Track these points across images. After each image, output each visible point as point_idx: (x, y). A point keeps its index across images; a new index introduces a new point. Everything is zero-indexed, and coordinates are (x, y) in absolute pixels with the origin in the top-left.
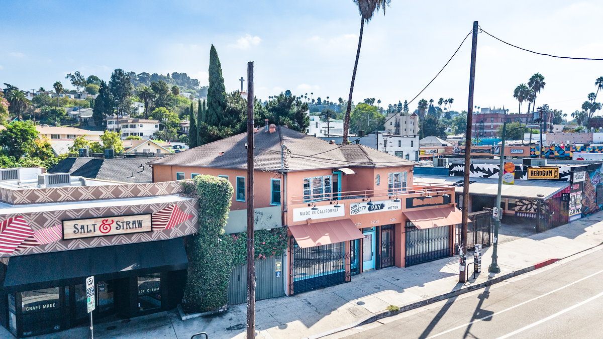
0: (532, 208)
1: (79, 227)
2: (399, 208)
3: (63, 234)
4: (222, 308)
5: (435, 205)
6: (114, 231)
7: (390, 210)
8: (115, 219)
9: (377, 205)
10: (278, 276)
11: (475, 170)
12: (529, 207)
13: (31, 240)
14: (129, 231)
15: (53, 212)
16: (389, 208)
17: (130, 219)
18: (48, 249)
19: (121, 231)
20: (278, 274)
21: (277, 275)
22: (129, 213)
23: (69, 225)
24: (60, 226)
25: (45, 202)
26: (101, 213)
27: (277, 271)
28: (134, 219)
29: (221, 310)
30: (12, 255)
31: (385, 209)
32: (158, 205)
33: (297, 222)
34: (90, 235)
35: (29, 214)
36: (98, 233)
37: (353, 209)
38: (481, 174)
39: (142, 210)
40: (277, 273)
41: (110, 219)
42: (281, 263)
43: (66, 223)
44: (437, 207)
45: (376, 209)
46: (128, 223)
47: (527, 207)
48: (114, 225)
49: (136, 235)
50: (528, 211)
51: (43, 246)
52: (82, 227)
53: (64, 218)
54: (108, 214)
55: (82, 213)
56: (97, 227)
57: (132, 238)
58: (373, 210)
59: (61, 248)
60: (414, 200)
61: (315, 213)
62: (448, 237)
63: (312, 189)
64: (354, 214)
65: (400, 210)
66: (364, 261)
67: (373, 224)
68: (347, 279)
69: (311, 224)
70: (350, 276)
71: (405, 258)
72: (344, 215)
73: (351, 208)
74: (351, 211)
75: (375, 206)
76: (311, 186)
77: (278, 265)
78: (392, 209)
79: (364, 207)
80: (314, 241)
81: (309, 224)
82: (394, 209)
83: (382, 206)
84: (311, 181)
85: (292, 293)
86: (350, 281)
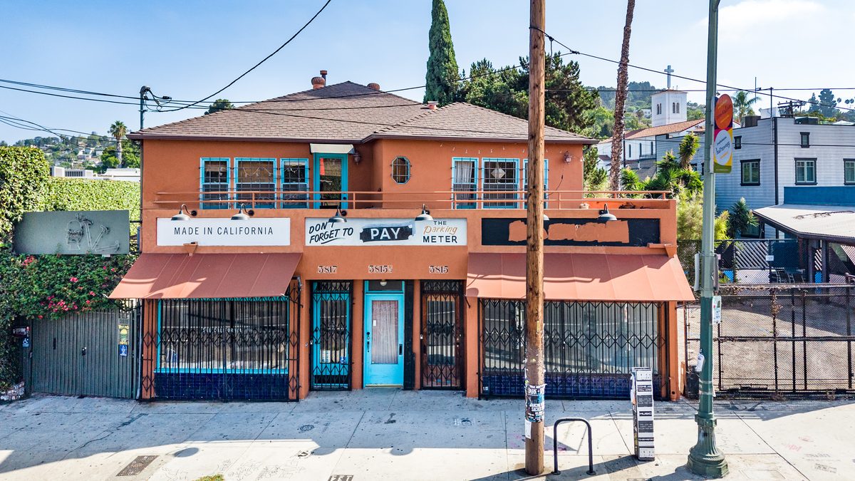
2: (462, 241)
4: (6, 394)
5: (595, 243)
7: (430, 244)
9: (389, 229)
10: (123, 354)
16: (426, 239)
20: (123, 350)
21: (120, 352)
27: (122, 343)
31: (414, 241)
33: (164, 247)
37: (315, 233)
40: (120, 347)
42: (128, 327)
44: (601, 250)
45: (385, 239)
58: (377, 238)
60: (511, 225)
61: (210, 231)
62: (656, 341)
63: (232, 184)
64: (319, 244)
65: (465, 247)
66: (375, 362)
67: (373, 272)
68: (291, 395)
69: (196, 255)
70: (298, 387)
71: (479, 373)
72: (288, 243)
73: (308, 230)
74: (308, 236)
75: (381, 229)
76: (229, 175)
77: (124, 332)
78: (438, 243)
79: (349, 231)
80: (152, 290)
81: (191, 255)
82: (444, 243)
83: (405, 233)
84: (229, 165)
85: (147, 396)
86: (297, 400)
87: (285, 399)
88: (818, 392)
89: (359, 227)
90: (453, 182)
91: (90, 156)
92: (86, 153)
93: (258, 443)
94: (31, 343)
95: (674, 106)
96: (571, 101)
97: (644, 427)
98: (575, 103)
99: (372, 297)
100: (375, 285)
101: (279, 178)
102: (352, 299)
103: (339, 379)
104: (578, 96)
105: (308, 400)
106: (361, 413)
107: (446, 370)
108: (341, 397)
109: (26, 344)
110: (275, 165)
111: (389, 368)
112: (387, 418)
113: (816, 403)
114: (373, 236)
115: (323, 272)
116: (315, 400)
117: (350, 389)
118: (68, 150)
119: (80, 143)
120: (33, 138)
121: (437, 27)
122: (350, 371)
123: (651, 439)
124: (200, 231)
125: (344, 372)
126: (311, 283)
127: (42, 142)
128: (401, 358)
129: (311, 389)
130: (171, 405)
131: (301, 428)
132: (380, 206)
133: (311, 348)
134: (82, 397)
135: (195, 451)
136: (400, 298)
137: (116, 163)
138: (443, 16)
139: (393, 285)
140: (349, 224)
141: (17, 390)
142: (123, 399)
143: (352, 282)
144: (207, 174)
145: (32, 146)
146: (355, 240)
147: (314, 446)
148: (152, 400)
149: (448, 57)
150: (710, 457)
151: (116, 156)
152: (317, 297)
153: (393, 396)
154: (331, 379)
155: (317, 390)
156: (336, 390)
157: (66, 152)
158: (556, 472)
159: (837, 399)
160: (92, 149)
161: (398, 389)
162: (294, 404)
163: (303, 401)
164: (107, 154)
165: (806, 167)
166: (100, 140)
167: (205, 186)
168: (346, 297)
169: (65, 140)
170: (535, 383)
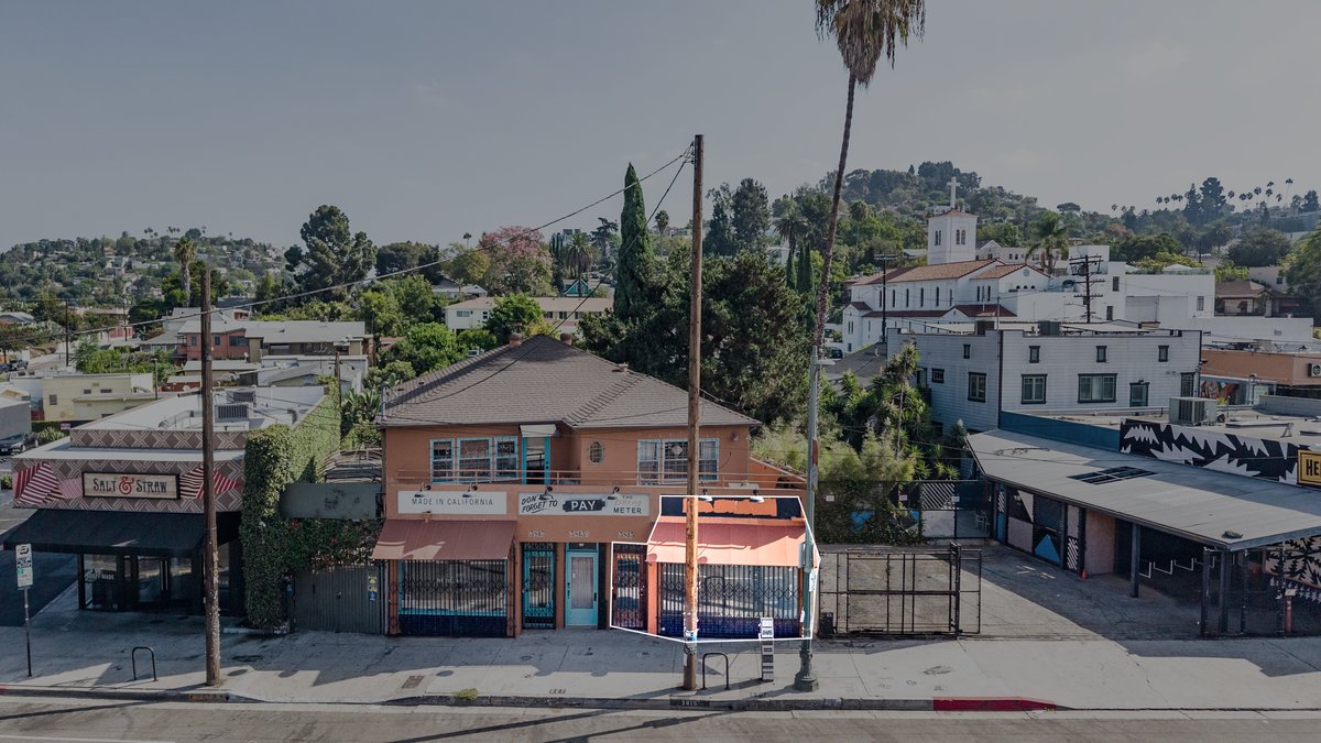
0: (1307, 571)
1: (99, 483)
2: (645, 513)
3: (83, 490)
4: (279, 629)
5: (750, 516)
6: (134, 493)
7: (619, 514)
8: (137, 477)
9: (586, 502)
10: (372, 599)
11: (1175, 442)
12: (1299, 568)
13: (55, 492)
14: (151, 496)
15: (76, 461)
16: (616, 510)
17: (152, 479)
18: (72, 506)
19: (141, 494)
20: (373, 595)
21: (370, 597)
22: (153, 471)
23: (89, 477)
24: (80, 479)
25: (98, 447)
26: (124, 467)
27: (372, 590)
28: (156, 480)
29: (278, 632)
30: (40, 506)
31: (607, 511)
32: (187, 463)
33: (405, 514)
34: (109, 494)
35: (54, 461)
36: (118, 493)
37: (526, 504)
38: (1187, 454)
39: (168, 468)
40: (370, 593)
41: (130, 476)
42: (377, 578)
43: (87, 476)
45: (583, 510)
46: (150, 484)
47: (1294, 566)
48: (135, 485)
49: (161, 501)
50: (1297, 577)
51: (67, 501)
52: (102, 483)
53: (86, 469)
54: (130, 470)
55: (104, 465)
56: (117, 485)
57: (158, 505)
58: (577, 509)
59: (84, 506)
61: (442, 502)
62: (796, 594)
63: (456, 459)
64: (530, 513)
65: (648, 518)
66: (574, 607)
67: (573, 537)
68: (509, 633)
69: (431, 521)
70: (514, 627)
71: (657, 617)
72: (505, 512)
73: (521, 501)
74: (521, 507)
75: (579, 502)
76: (453, 453)
77: (373, 581)
78: (626, 513)
79: (554, 503)
80: (405, 551)
81: (427, 521)
82: (630, 514)
83: (599, 505)
84: (453, 445)
85: (394, 632)
86: (514, 637)
87: (503, 635)
88: (921, 634)
89: (562, 499)
90: (639, 460)
91: (123, 270)
92: (117, 265)
93: (493, 667)
94: (294, 588)
95: (958, 235)
96: (777, 311)
97: (768, 659)
98: (782, 312)
99: (570, 555)
100: (574, 546)
101: (493, 454)
102: (556, 556)
103: (545, 620)
104: (784, 304)
105: (521, 636)
106: (565, 648)
107: (632, 614)
108: (548, 634)
109: (289, 589)
110: (490, 444)
111: (585, 611)
112: (586, 651)
113: (915, 642)
114: (573, 507)
115: (534, 536)
116: (528, 636)
117: (554, 628)
118: (89, 260)
119: (106, 249)
120: (37, 241)
121: (630, 211)
122: (555, 613)
123: (772, 667)
124: (434, 501)
125: (550, 615)
126: (522, 544)
127: (51, 248)
128: (596, 604)
129: (523, 628)
130: (413, 641)
131: (523, 658)
132: (579, 482)
133: (522, 594)
134: (337, 632)
135: (451, 673)
136: (595, 556)
137: (183, 297)
138: (638, 196)
139: (589, 546)
140: (556, 497)
141: (285, 626)
142: (373, 634)
143: (555, 544)
144: (436, 452)
145: (35, 253)
146: (559, 511)
147: (536, 670)
148: (397, 636)
149: (642, 247)
150: (806, 678)
151: (183, 288)
152: (528, 554)
153: (589, 634)
154: (539, 620)
155: (529, 628)
156: (544, 629)
157: (88, 264)
158: (704, 688)
159: (933, 639)
160: (126, 259)
161: (593, 628)
162: (512, 640)
163: (519, 637)
164: (170, 285)
165: (1034, 383)
166: (136, 246)
167: (435, 463)
168: (550, 554)
169: (83, 245)
170: (690, 629)
